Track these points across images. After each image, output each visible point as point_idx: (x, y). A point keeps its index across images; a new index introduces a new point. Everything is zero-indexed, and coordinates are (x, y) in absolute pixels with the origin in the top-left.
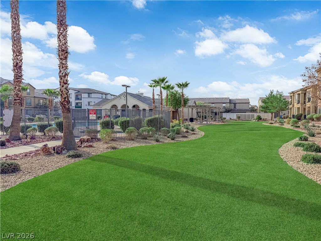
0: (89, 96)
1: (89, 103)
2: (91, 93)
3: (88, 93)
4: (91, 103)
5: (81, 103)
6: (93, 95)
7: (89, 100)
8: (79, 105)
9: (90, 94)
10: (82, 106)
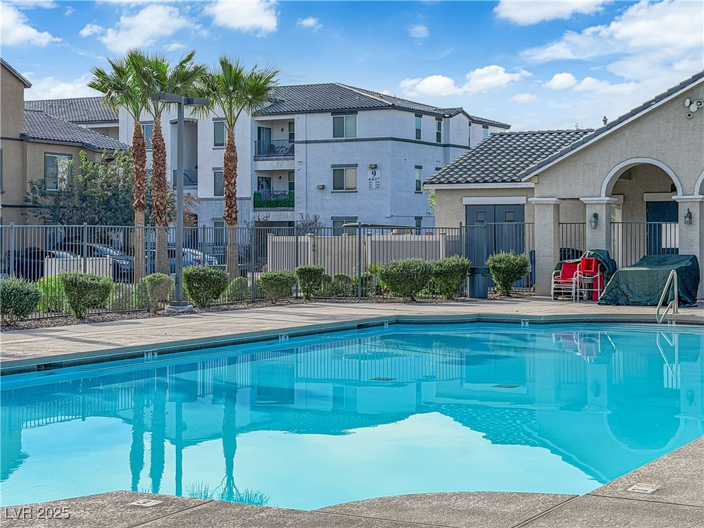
0: (338, 132)
1: (339, 173)
2: (353, 111)
3: (334, 112)
4: (349, 174)
5: (291, 172)
6: (363, 124)
7: (341, 153)
8: (279, 187)
9: (348, 120)
10: (297, 193)
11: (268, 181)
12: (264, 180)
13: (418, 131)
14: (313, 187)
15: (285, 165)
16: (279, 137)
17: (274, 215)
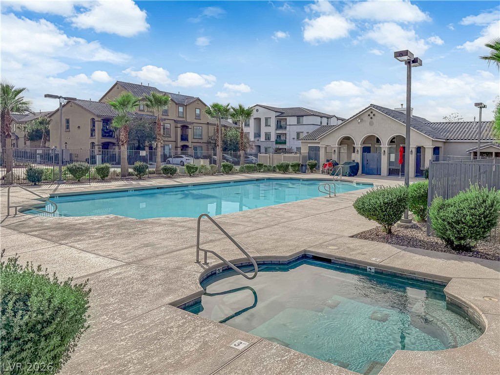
0: (298, 122)
1: (298, 134)
2: (302, 116)
3: (297, 116)
4: (301, 134)
5: (286, 134)
6: (305, 120)
7: (299, 129)
8: (283, 138)
9: (301, 118)
10: (287, 140)
11: (280, 136)
12: (279, 136)
13: (321, 122)
14: (291, 138)
15: (284, 132)
16: (283, 123)
17: (281, 146)
